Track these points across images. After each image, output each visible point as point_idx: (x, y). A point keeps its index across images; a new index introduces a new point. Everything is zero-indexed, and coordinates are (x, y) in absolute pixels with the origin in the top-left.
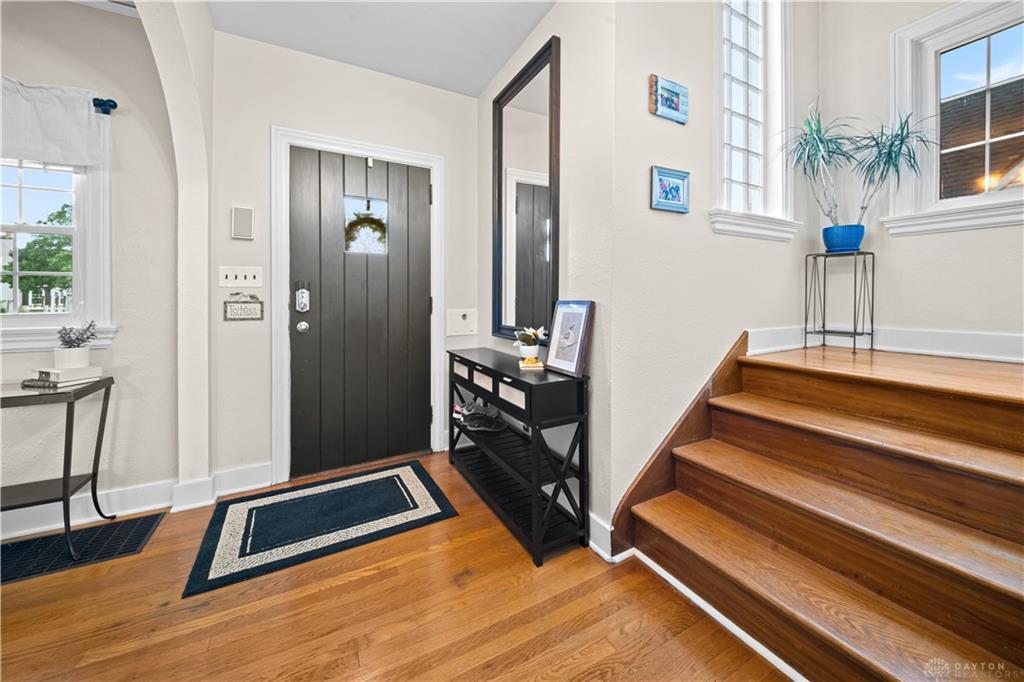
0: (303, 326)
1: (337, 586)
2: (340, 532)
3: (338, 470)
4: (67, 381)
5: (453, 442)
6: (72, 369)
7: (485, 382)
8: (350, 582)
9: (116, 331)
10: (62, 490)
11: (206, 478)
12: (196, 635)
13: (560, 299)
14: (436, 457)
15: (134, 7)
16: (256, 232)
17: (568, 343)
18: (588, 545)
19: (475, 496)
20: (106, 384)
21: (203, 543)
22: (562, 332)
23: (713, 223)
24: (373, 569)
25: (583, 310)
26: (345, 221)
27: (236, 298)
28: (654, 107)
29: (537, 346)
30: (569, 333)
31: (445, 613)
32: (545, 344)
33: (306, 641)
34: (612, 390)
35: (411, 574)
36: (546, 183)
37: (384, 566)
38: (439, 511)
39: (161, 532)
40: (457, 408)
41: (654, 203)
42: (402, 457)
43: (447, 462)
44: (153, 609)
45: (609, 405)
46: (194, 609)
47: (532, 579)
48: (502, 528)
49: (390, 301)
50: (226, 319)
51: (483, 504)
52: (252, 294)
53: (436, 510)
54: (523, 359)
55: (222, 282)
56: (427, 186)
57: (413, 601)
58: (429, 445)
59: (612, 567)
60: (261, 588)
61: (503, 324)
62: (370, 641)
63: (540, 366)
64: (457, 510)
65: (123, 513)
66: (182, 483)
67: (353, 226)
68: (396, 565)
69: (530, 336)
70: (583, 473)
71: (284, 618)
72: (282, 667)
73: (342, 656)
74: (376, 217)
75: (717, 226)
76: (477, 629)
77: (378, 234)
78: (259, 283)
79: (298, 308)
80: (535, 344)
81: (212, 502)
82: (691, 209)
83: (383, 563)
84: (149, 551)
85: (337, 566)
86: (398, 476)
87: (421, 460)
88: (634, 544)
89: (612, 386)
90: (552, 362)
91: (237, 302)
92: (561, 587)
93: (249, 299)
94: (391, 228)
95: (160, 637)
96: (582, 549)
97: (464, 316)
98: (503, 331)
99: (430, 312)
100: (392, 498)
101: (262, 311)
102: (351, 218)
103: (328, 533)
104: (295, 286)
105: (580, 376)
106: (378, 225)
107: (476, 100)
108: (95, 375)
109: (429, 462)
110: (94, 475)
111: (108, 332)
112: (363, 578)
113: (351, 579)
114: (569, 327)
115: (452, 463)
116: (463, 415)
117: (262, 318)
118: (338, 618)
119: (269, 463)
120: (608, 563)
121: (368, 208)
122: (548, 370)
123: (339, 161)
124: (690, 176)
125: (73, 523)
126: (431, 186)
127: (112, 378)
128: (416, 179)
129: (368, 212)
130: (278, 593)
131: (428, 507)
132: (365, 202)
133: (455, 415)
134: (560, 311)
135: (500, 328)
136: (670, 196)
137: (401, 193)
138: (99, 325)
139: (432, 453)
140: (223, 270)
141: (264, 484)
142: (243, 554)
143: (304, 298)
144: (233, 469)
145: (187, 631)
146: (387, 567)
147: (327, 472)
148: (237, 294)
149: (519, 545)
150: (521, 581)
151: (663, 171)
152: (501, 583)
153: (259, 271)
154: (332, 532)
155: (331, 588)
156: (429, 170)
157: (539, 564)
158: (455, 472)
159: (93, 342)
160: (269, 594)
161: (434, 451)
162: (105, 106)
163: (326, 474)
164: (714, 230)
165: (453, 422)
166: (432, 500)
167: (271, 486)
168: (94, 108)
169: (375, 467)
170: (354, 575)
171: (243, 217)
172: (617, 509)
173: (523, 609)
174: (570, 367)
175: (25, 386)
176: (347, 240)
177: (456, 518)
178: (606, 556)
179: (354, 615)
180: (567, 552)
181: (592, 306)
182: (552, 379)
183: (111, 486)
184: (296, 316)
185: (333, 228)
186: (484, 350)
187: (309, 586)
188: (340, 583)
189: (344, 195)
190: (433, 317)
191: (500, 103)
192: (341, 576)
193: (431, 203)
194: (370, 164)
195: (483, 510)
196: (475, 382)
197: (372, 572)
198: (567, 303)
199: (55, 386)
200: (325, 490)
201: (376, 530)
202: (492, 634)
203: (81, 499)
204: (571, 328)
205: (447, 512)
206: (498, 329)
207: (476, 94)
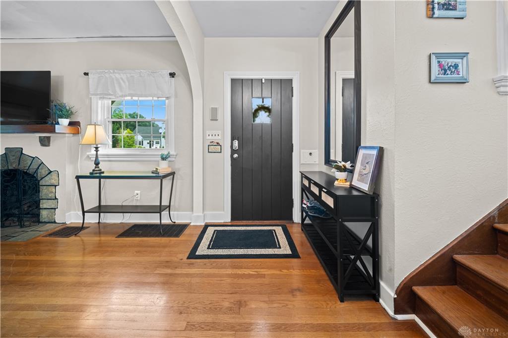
0: (236, 156)
1: (239, 274)
2: (245, 250)
3: (250, 222)
4: (162, 172)
5: (303, 220)
6: (164, 168)
7: (315, 190)
8: (244, 274)
9: (176, 156)
10: (159, 209)
11: (201, 214)
12: (187, 275)
13: (362, 144)
14: (295, 225)
15: (175, 37)
16: (219, 117)
17: (365, 172)
18: (378, 301)
19: (311, 250)
20: (173, 174)
21: (197, 240)
22: (362, 165)
23: (497, 87)
24: (255, 272)
25: (374, 152)
26: (252, 109)
27: (212, 144)
28: (431, 12)
29: (346, 173)
30: (366, 166)
31: (283, 306)
32: (351, 172)
33: (222, 293)
34: (395, 205)
35: (270, 280)
36: (353, 76)
37: (260, 271)
38: (291, 253)
39: (187, 231)
40: (305, 202)
41: (433, 78)
42: (278, 221)
43: (300, 229)
44: (178, 260)
45: (394, 215)
46: (189, 264)
47: (335, 307)
48: (323, 272)
49: (273, 145)
50: (209, 152)
51: (315, 256)
52: (217, 142)
53: (289, 252)
54: (337, 180)
55: (208, 138)
56: (291, 88)
57: (269, 294)
58: (292, 219)
59: (394, 321)
60: (211, 264)
61: (331, 159)
62: (246, 305)
63: (347, 184)
64: (301, 256)
65: (178, 221)
66: (195, 214)
67: (257, 111)
68: (266, 273)
69: (341, 166)
70: (375, 254)
71: (217, 280)
72: (211, 301)
73: (234, 306)
74: (266, 106)
75: (502, 89)
76: (298, 322)
77: (267, 114)
78: (219, 137)
79: (234, 148)
80: (345, 171)
81: (203, 224)
82: (471, 79)
83: (259, 270)
84: (182, 238)
85: (241, 265)
86: (274, 230)
87: (287, 225)
88: (414, 312)
89: (395, 203)
90: (355, 183)
91: (212, 145)
92: (353, 319)
93: (216, 144)
94: (273, 111)
95: (178, 271)
96: (374, 302)
97: (310, 154)
98: (330, 163)
99: (292, 151)
100: (269, 240)
101: (221, 149)
102: (255, 107)
103: (240, 249)
104: (233, 139)
105: (371, 194)
106: (267, 109)
107: (317, 38)
108: (169, 171)
109: (292, 227)
110: (169, 206)
111: (174, 156)
112: (249, 274)
113: (245, 273)
114: (365, 163)
115: (302, 230)
116: (308, 206)
117: (221, 152)
118: (236, 288)
119: (223, 213)
120: (392, 317)
121: (263, 102)
122: (352, 187)
123: (250, 82)
124: (469, 56)
125: (162, 222)
126: (292, 88)
127: (174, 172)
128: (286, 85)
129: (263, 104)
130: (216, 269)
131: (286, 250)
132: (261, 100)
133: (304, 206)
134: (361, 152)
135: (329, 161)
136: (448, 72)
137: (277, 93)
138: (171, 153)
139: (293, 222)
140: (208, 133)
141: (221, 221)
142: (208, 248)
143: (236, 143)
144: (211, 212)
145: (185, 272)
146: (261, 273)
147: (245, 221)
148: (212, 142)
149: (332, 285)
150: (328, 307)
151: (439, 56)
152: (316, 302)
153: (220, 132)
154: (242, 249)
155: (236, 274)
156: (292, 80)
157: (342, 301)
158: (304, 235)
159: (169, 159)
160: (213, 268)
161: (295, 222)
162: (172, 75)
163: (244, 222)
164: (498, 93)
165: (303, 210)
166: (288, 246)
167: (224, 223)
168: (169, 76)
169: (265, 224)
170: (247, 272)
171: (214, 111)
172: (400, 285)
173: (326, 322)
174: (365, 187)
175: (152, 173)
176: (253, 118)
177: (300, 259)
178: (391, 312)
179: (242, 289)
180: (362, 300)
181: (381, 151)
182: (355, 193)
183: (175, 211)
184: (233, 152)
185: (248, 113)
186: (321, 173)
187: (228, 270)
188: (240, 273)
189: (252, 97)
190: (293, 153)
191: (328, 37)
192: (241, 270)
193: (292, 96)
194: (263, 81)
195: (314, 259)
196: (312, 189)
197: (254, 273)
198: (365, 148)
199: (159, 174)
200: (243, 229)
201: (259, 253)
202: (305, 328)
203: (165, 213)
204: (367, 163)
205: (295, 255)
206: (328, 161)
207: (317, 35)
